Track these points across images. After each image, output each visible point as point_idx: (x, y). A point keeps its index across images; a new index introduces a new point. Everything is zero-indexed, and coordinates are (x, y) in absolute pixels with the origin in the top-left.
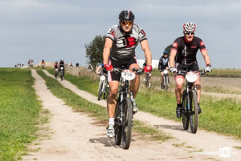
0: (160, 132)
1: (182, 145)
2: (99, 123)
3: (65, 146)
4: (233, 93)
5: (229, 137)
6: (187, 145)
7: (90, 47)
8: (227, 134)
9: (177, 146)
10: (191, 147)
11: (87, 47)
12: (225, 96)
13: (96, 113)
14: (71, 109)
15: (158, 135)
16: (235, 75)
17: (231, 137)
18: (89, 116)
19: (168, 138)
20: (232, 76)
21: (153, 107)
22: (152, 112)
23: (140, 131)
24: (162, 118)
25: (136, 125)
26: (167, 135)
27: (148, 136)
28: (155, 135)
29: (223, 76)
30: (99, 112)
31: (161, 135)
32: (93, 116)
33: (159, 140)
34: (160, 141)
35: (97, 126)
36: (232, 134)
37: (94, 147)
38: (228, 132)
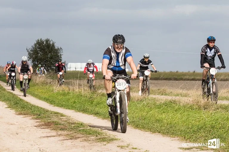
0: (104, 134)
1: (127, 147)
2: (43, 125)
3: (8, 149)
4: (178, 95)
5: (174, 139)
6: (131, 146)
7: (32, 51)
8: (171, 136)
9: (122, 147)
10: (136, 149)
11: (29, 51)
12: (169, 98)
13: (39, 115)
14: (14, 112)
15: (103, 137)
16: (178, 78)
17: (176, 138)
18: (33, 118)
19: (113, 140)
20: (176, 79)
21: (97, 109)
22: (96, 114)
23: (84, 133)
24: (106, 120)
25: (80, 127)
26: (112, 137)
27: (93, 137)
28: (99, 137)
29: (166, 79)
30: (42, 115)
31: (106, 137)
32: (36, 119)
33: (104, 141)
34: (105, 143)
35: (41, 128)
36: (178, 136)
37: (39, 149)
38: (173, 134)
